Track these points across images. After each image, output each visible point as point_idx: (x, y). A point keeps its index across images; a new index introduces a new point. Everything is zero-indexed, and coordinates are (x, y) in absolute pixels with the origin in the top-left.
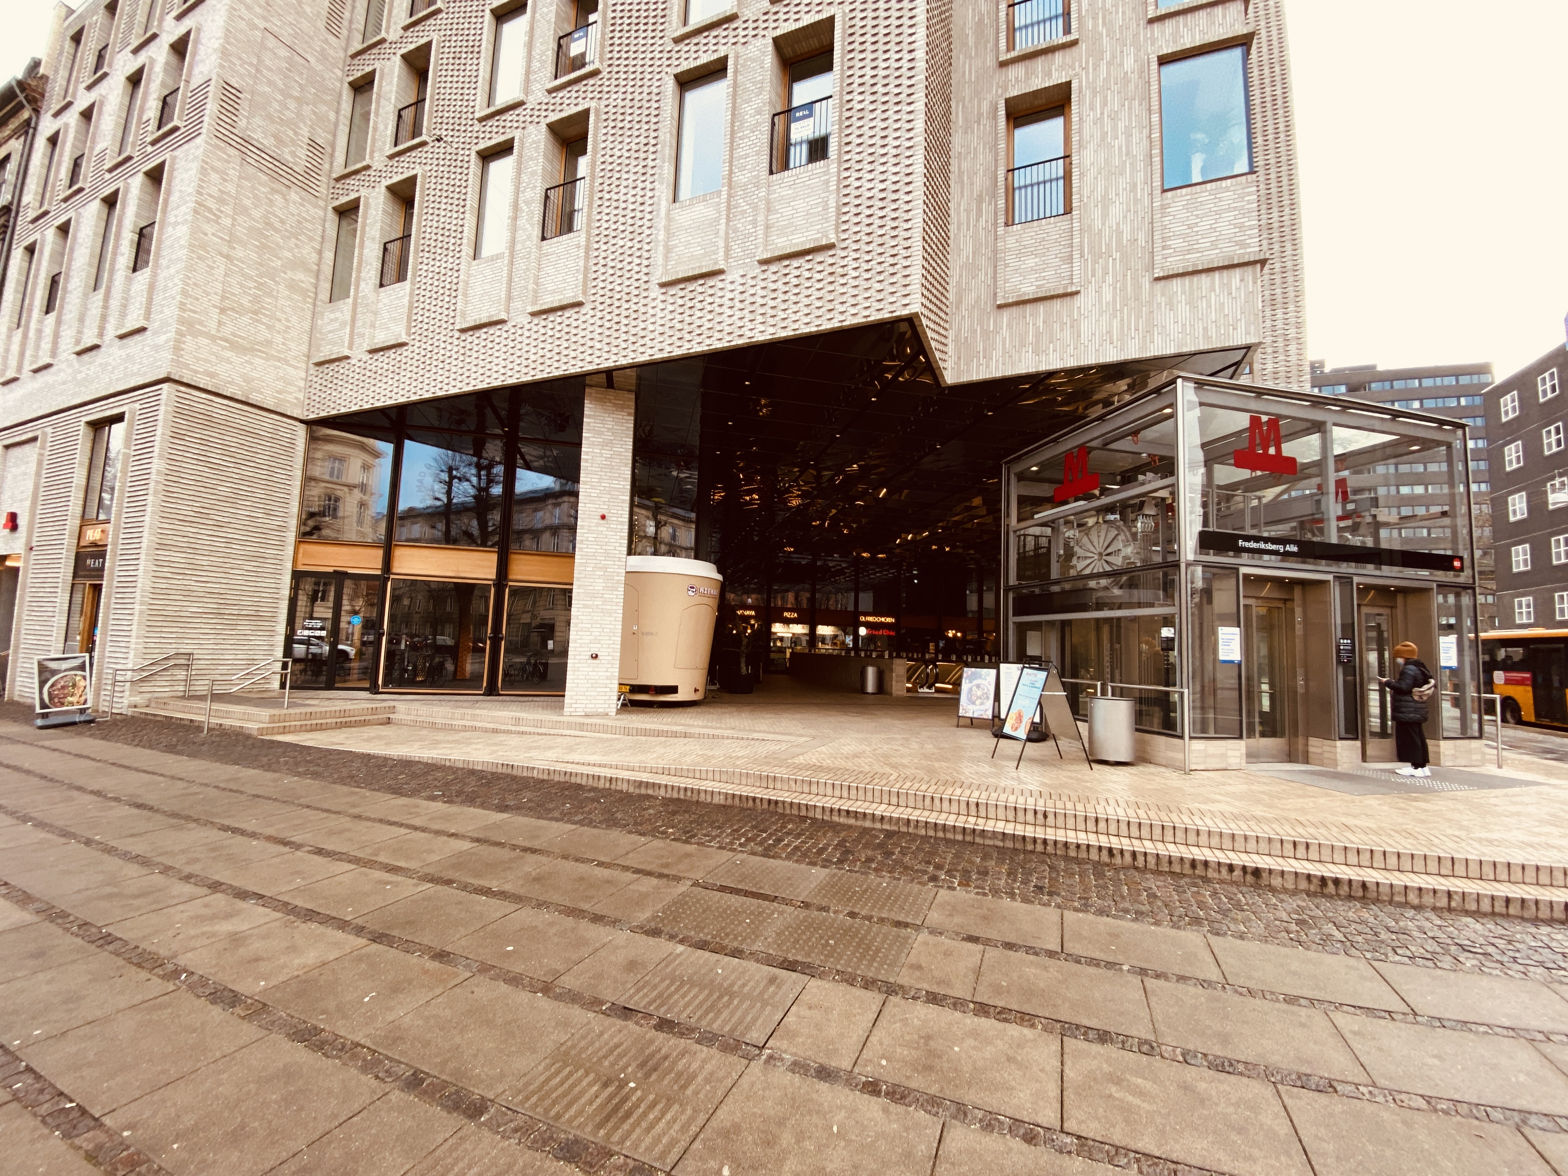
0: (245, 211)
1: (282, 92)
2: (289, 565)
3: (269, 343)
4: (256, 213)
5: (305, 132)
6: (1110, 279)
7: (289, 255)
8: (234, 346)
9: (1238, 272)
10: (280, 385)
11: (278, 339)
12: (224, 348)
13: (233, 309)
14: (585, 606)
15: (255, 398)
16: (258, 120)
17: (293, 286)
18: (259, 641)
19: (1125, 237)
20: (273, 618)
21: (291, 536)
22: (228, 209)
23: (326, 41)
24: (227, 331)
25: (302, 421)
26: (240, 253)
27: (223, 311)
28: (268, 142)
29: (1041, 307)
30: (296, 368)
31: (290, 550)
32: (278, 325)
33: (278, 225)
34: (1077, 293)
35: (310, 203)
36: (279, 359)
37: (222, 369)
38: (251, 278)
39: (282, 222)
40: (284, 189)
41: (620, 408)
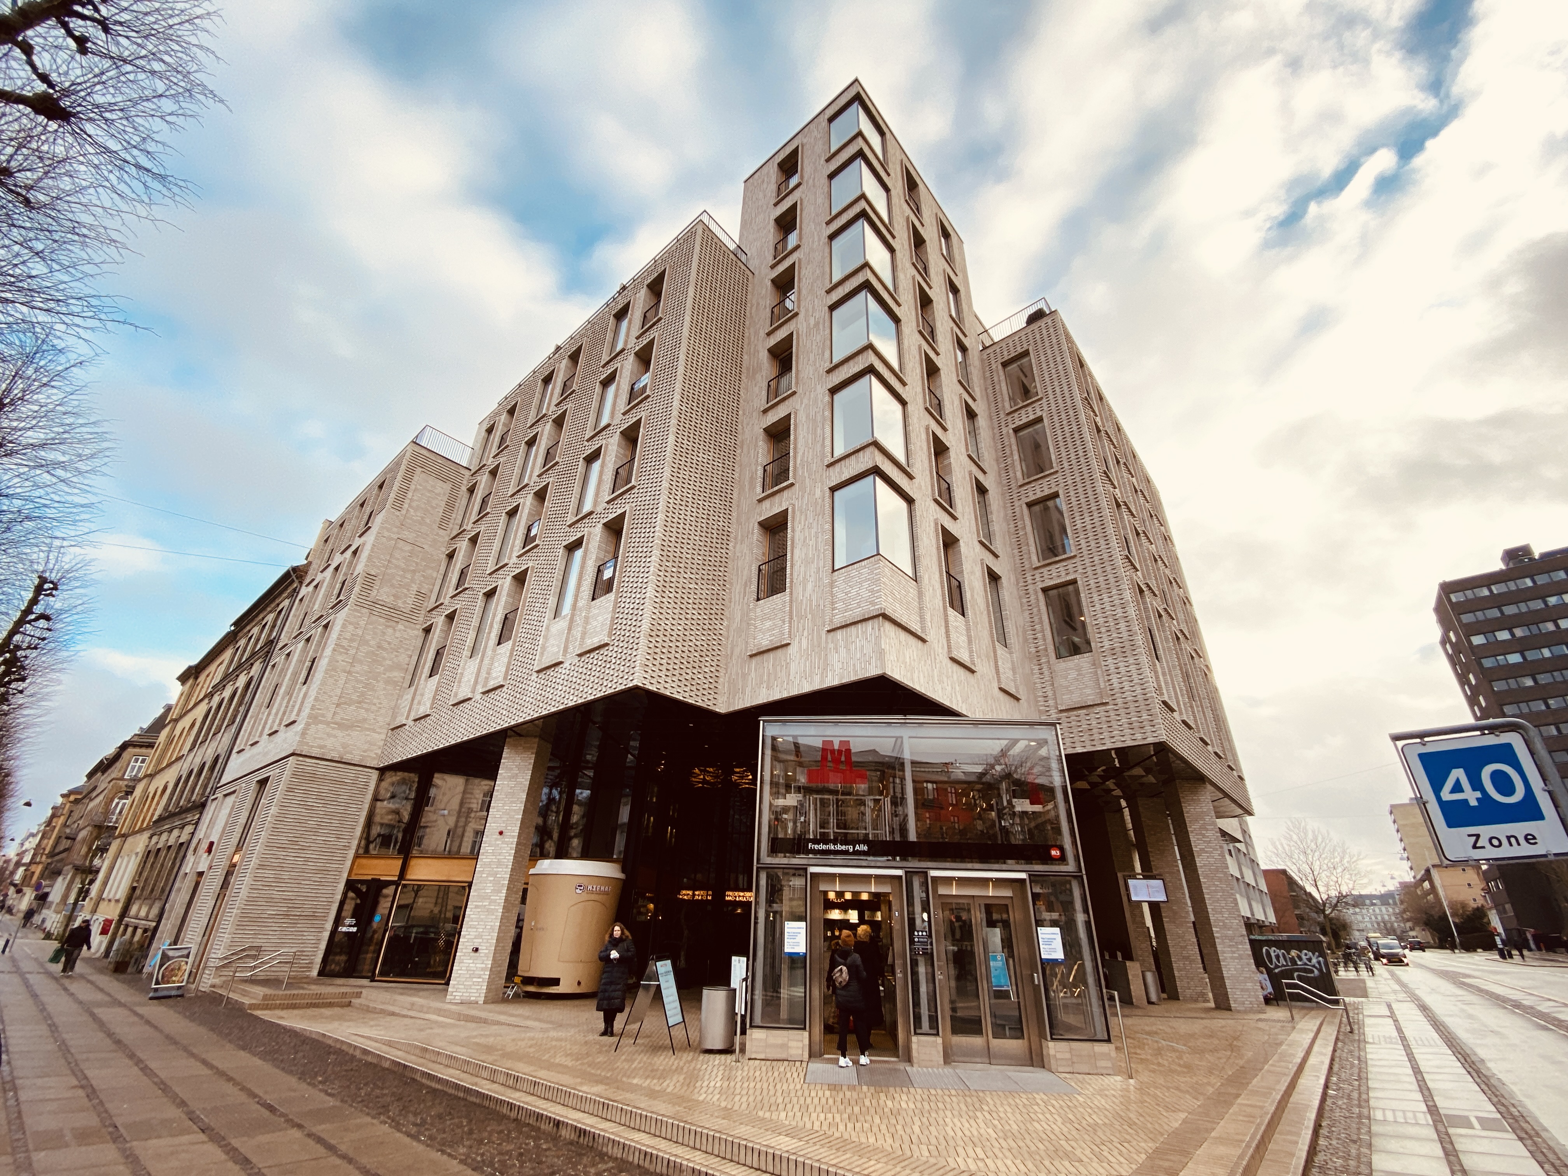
0: (367, 643)
1: (403, 570)
2: (345, 875)
3: (365, 720)
4: (372, 643)
5: (415, 587)
6: (806, 633)
7: (390, 663)
8: (341, 726)
9: (870, 622)
10: (366, 747)
11: (372, 716)
12: (333, 728)
13: (345, 703)
14: (477, 907)
15: (348, 757)
16: (386, 589)
17: (388, 681)
18: (310, 937)
19: (814, 603)
20: (324, 918)
21: (351, 854)
22: (355, 644)
23: (437, 534)
24: (338, 718)
25: (377, 769)
26: (358, 668)
27: (338, 705)
28: (389, 600)
29: (771, 655)
30: (379, 733)
31: (348, 863)
32: (374, 708)
33: (386, 646)
34: (789, 644)
35: (411, 628)
36: (368, 730)
37: (329, 743)
38: (361, 682)
39: (389, 643)
40: (394, 624)
41: (526, 749)
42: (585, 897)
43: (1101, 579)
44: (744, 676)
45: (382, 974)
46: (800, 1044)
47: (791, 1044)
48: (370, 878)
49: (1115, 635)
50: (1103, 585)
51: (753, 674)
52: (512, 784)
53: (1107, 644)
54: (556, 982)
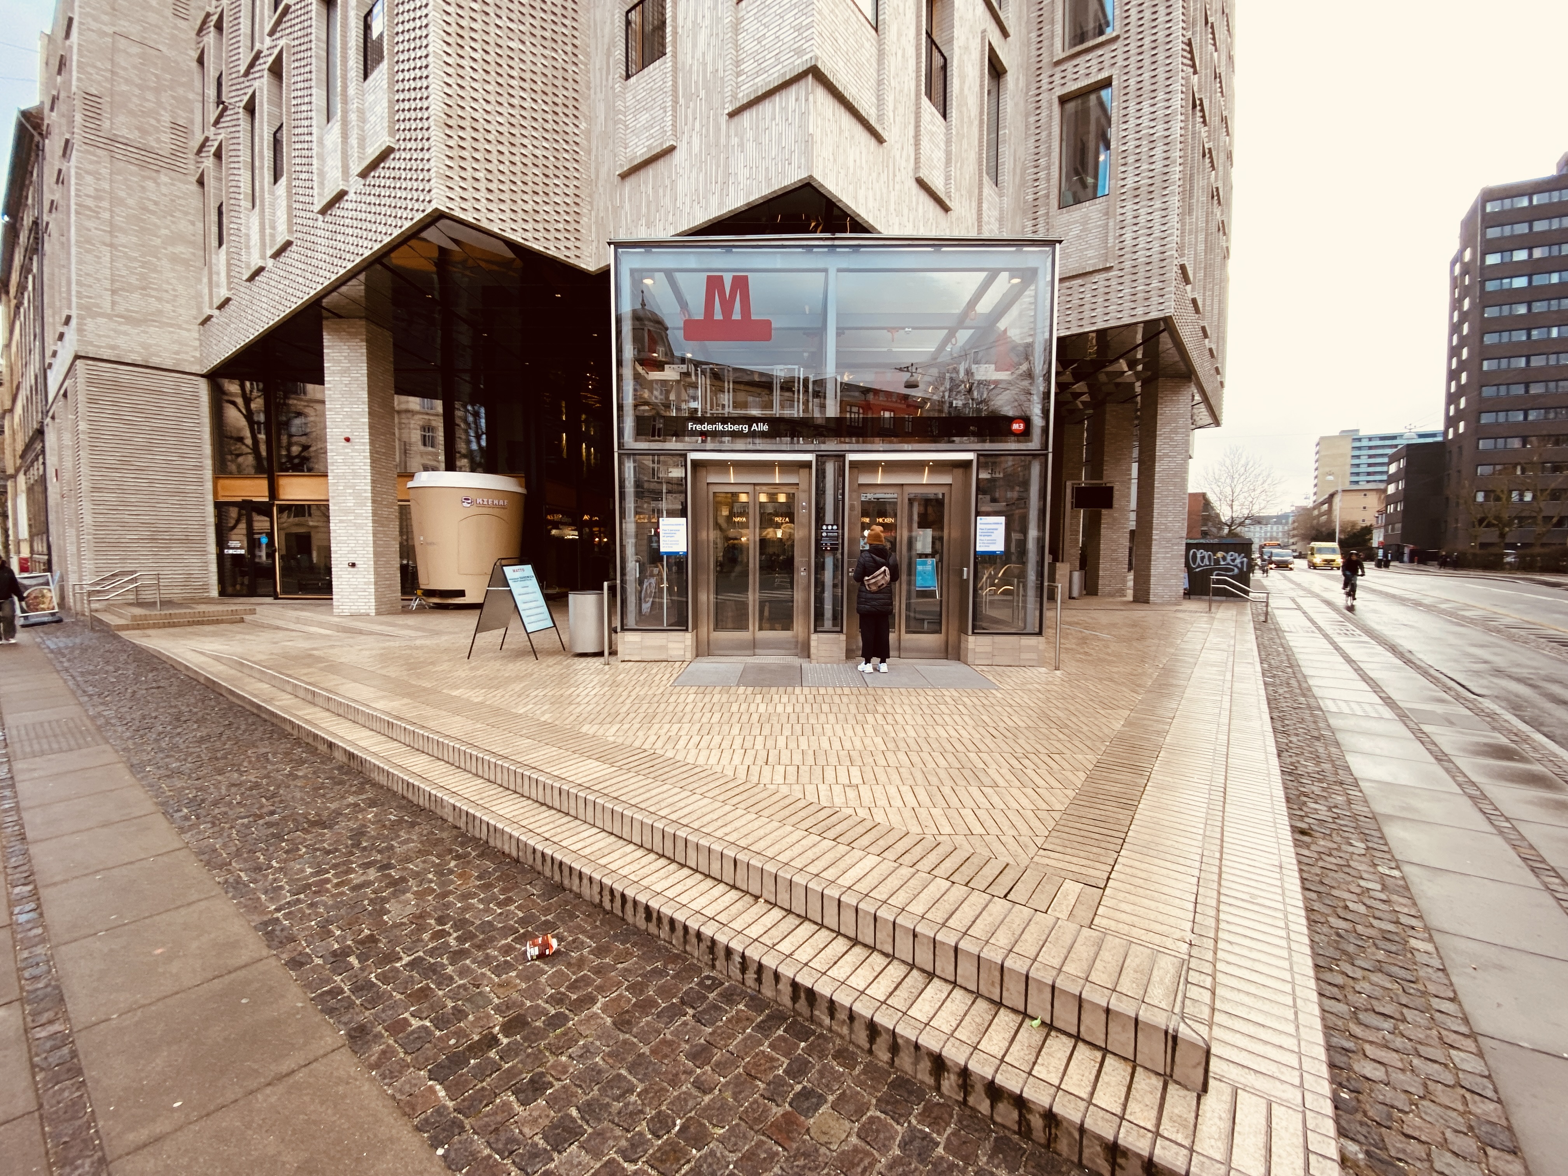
0: (121, 202)
1: (139, 86)
2: (210, 498)
3: (160, 312)
4: (131, 202)
5: (166, 118)
6: (697, 124)
7: (167, 232)
8: (129, 320)
9: (794, 89)
10: (176, 347)
11: (168, 307)
12: (120, 323)
13: (123, 289)
14: (341, 521)
15: (155, 361)
16: (120, 118)
17: (175, 259)
18: (194, 560)
19: (710, 69)
20: (204, 540)
21: (208, 474)
22: (105, 204)
23: (175, 27)
24: (121, 309)
25: (202, 376)
26: (122, 239)
27: (114, 292)
28: (133, 135)
29: (650, 171)
30: (189, 330)
31: (209, 485)
32: (165, 296)
33: (152, 207)
34: (672, 149)
35: (180, 181)
36: (172, 325)
37: (121, 341)
38: (135, 259)
39: (156, 203)
40: (154, 174)
41: (353, 335)
42: (475, 510)
43: (1146, 76)
44: (616, 210)
45: (284, 592)
46: (682, 646)
47: (671, 645)
48: (239, 499)
49: (1145, 166)
50: (1147, 86)
51: (627, 205)
52: (346, 380)
53: (1130, 182)
54: (461, 593)
